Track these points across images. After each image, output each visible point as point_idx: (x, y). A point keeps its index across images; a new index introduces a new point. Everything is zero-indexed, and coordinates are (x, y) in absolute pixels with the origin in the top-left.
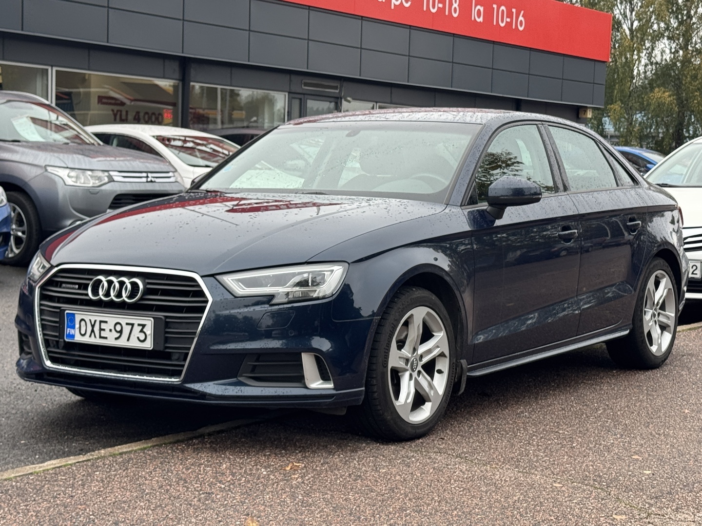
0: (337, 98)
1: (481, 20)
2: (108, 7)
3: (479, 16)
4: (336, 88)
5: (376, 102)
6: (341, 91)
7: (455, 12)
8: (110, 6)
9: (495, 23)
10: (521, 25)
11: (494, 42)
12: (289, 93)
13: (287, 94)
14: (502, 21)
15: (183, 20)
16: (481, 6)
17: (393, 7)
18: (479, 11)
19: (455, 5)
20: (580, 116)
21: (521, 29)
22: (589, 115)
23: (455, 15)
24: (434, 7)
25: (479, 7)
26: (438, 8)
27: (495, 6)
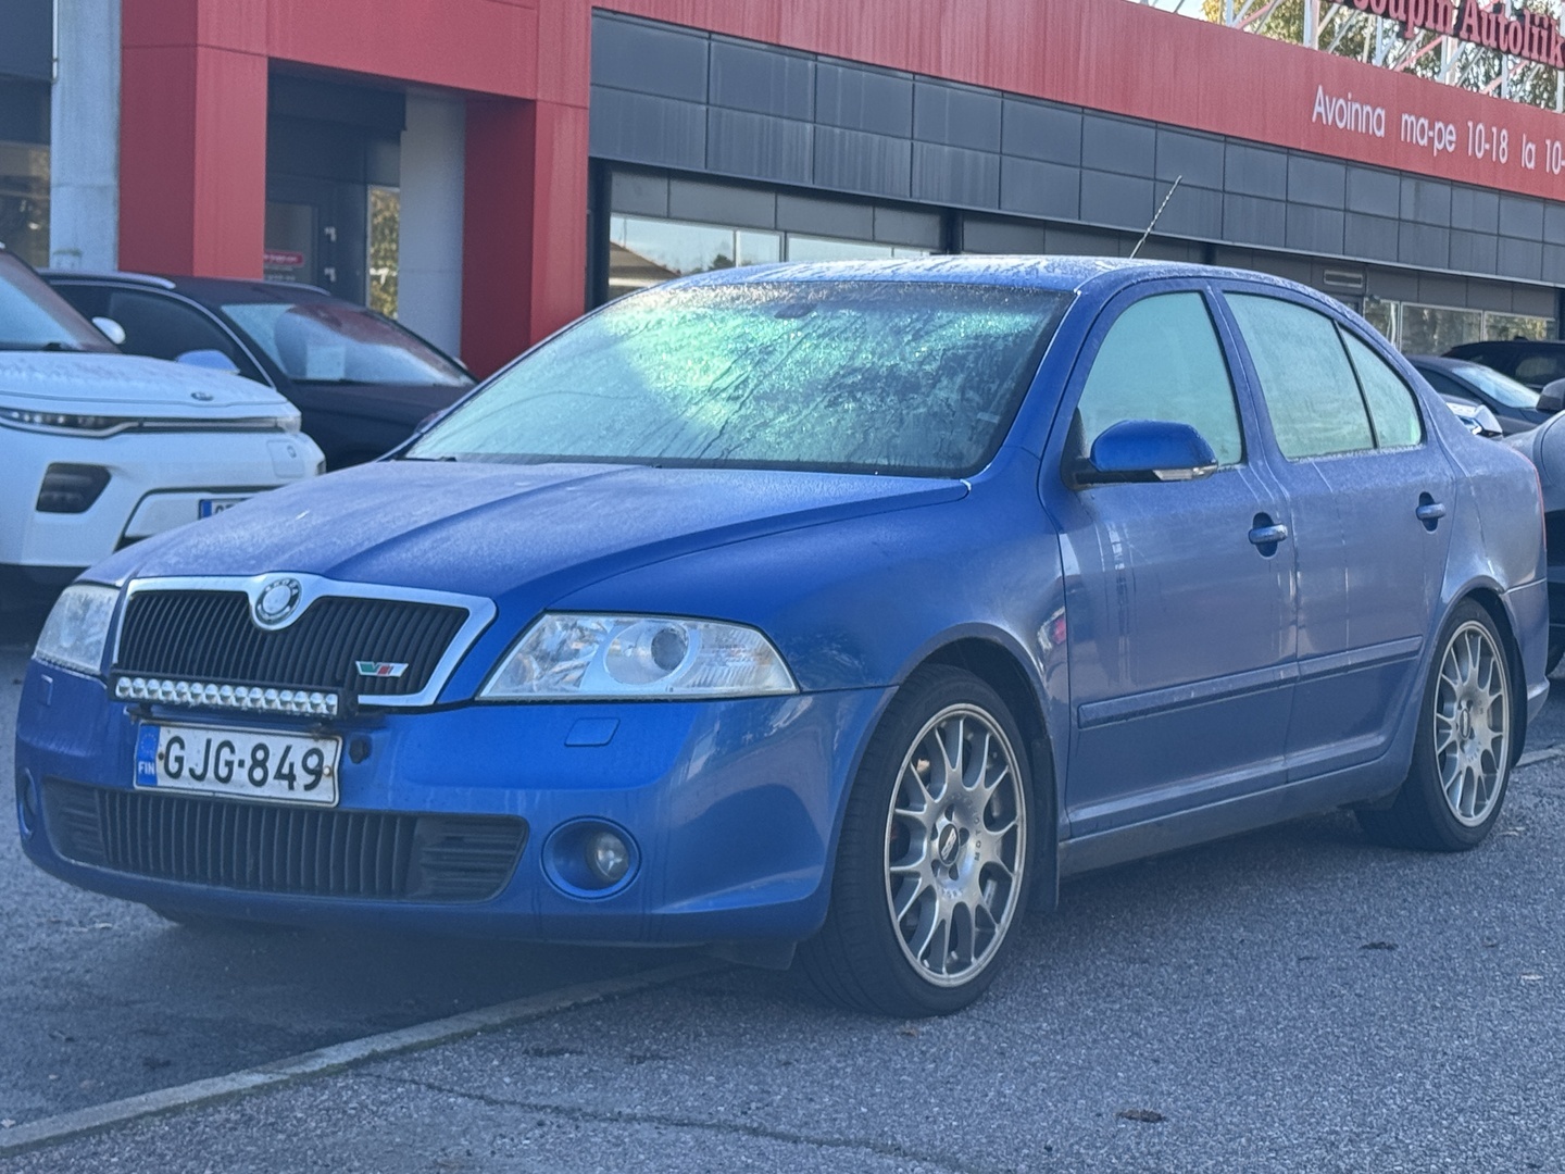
1: (1531, 166)
2: (1155, 179)
3: (1530, 161)
4: (1357, 281)
5: (1401, 301)
6: (1364, 286)
7: (1503, 155)
8: (1157, 177)
9: (1548, 170)
11: (1545, 200)
14: (1556, 167)
15: (1224, 191)
16: (1533, 142)
17: (1435, 154)
18: (1530, 150)
19: (1504, 145)
23: (1503, 160)
24: (1480, 150)
25: (1532, 146)
26: (1486, 150)
27: (1548, 142)
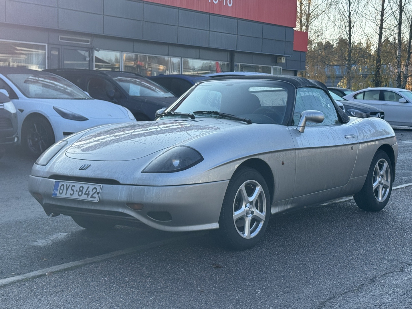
0: (90, 48)
4: (88, 42)
6: (91, 44)
9: (210, 1)
10: (230, 3)
11: (209, 14)
12: (48, 44)
13: (46, 45)
14: (215, 0)
20: (278, 62)
21: (230, 5)
22: (283, 61)
